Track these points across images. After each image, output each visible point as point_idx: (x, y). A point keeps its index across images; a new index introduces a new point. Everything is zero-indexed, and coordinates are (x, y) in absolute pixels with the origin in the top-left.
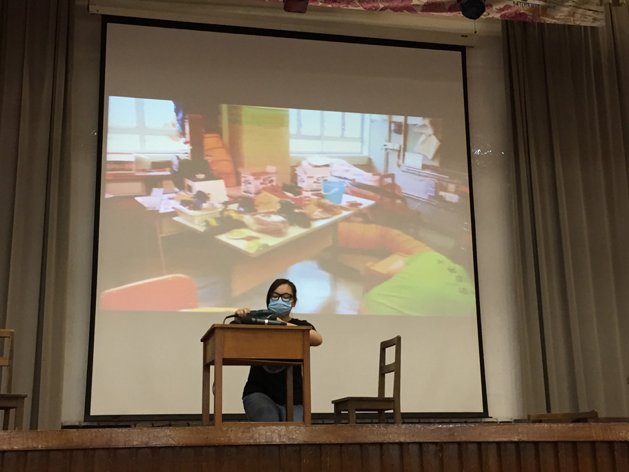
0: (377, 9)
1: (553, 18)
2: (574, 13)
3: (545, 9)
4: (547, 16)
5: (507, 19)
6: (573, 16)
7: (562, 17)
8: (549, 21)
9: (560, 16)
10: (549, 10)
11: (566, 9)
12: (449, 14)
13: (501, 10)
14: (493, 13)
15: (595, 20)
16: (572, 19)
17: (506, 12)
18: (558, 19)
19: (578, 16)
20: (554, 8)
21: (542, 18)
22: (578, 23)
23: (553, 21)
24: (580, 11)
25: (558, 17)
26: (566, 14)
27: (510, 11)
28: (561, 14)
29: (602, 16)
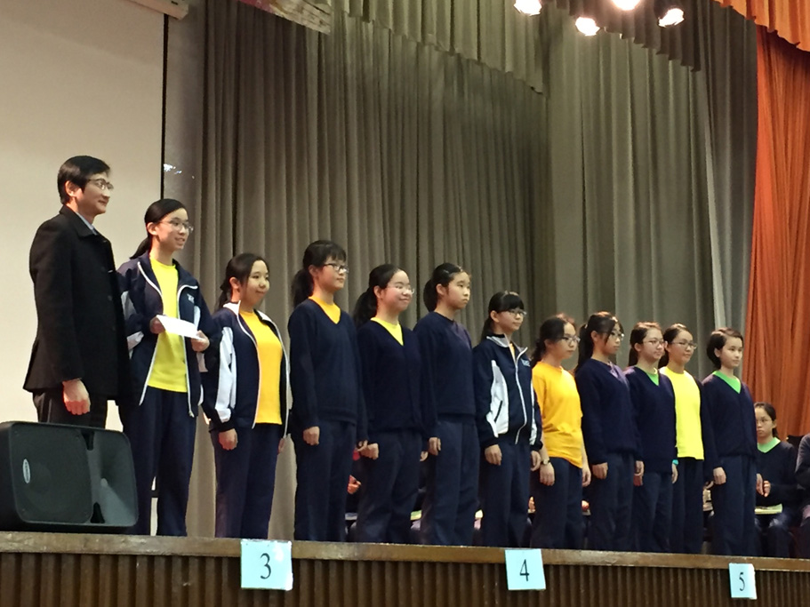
1: (282, 10)
2: (303, 9)
4: (276, 5)
6: (301, 12)
7: (291, 11)
8: (278, 12)
9: (288, 8)
15: (321, 22)
16: (300, 16)
18: (286, 12)
19: (305, 12)
21: (271, 6)
22: (305, 23)
23: (282, 14)
24: (308, 7)
25: (286, 9)
28: (289, 6)
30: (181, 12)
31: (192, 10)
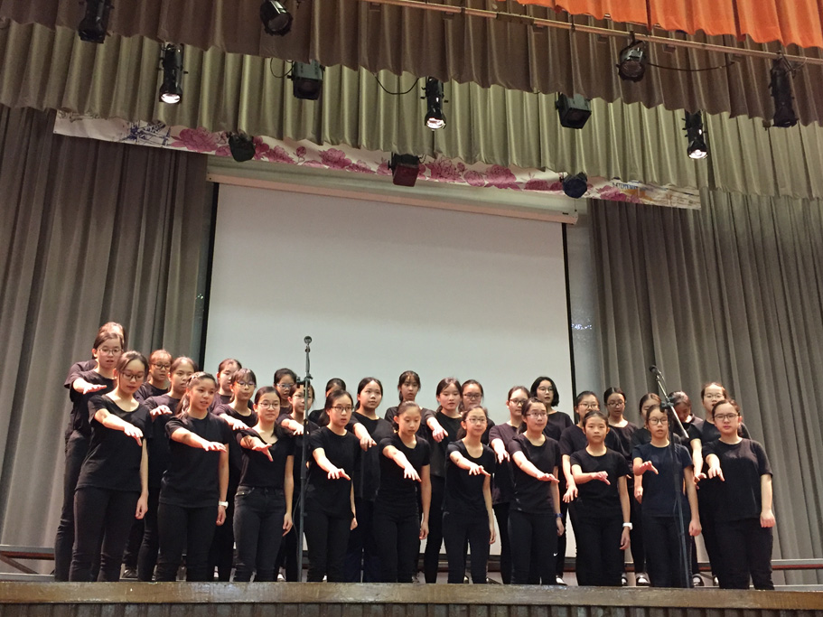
0: (482, 185)
1: (651, 200)
2: (671, 196)
3: (643, 190)
4: (643, 195)
5: (607, 199)
6: (670, 199)
7: (660, 199)
8: (647, 202)
9: (657, 198)
10: (647, 193)
11: (663, 192)
12: (551, 192)
13: (601, 190)
14: (593, 193)
15: (691, 202)
16: (669, 201)
17: (605, 192)
18: (655, 201)
19: (674, 199)
20: (652, 190)
21: (640, 199)
22: (675, 205)
23: (652, 203)
24: (677, 194)
25: (655, 199)
26: (662, 196)
27: (609, 192)
28: (659, 196)
29: (698, 199)
30: (573, 219)
31: (581, 217)
